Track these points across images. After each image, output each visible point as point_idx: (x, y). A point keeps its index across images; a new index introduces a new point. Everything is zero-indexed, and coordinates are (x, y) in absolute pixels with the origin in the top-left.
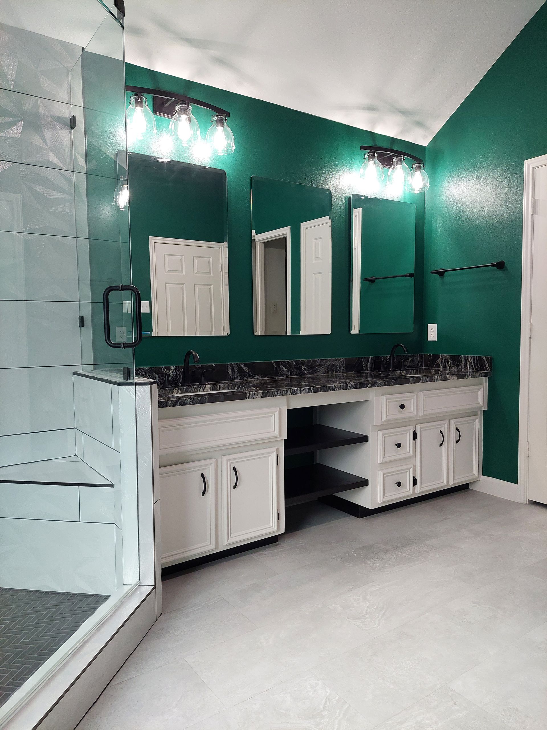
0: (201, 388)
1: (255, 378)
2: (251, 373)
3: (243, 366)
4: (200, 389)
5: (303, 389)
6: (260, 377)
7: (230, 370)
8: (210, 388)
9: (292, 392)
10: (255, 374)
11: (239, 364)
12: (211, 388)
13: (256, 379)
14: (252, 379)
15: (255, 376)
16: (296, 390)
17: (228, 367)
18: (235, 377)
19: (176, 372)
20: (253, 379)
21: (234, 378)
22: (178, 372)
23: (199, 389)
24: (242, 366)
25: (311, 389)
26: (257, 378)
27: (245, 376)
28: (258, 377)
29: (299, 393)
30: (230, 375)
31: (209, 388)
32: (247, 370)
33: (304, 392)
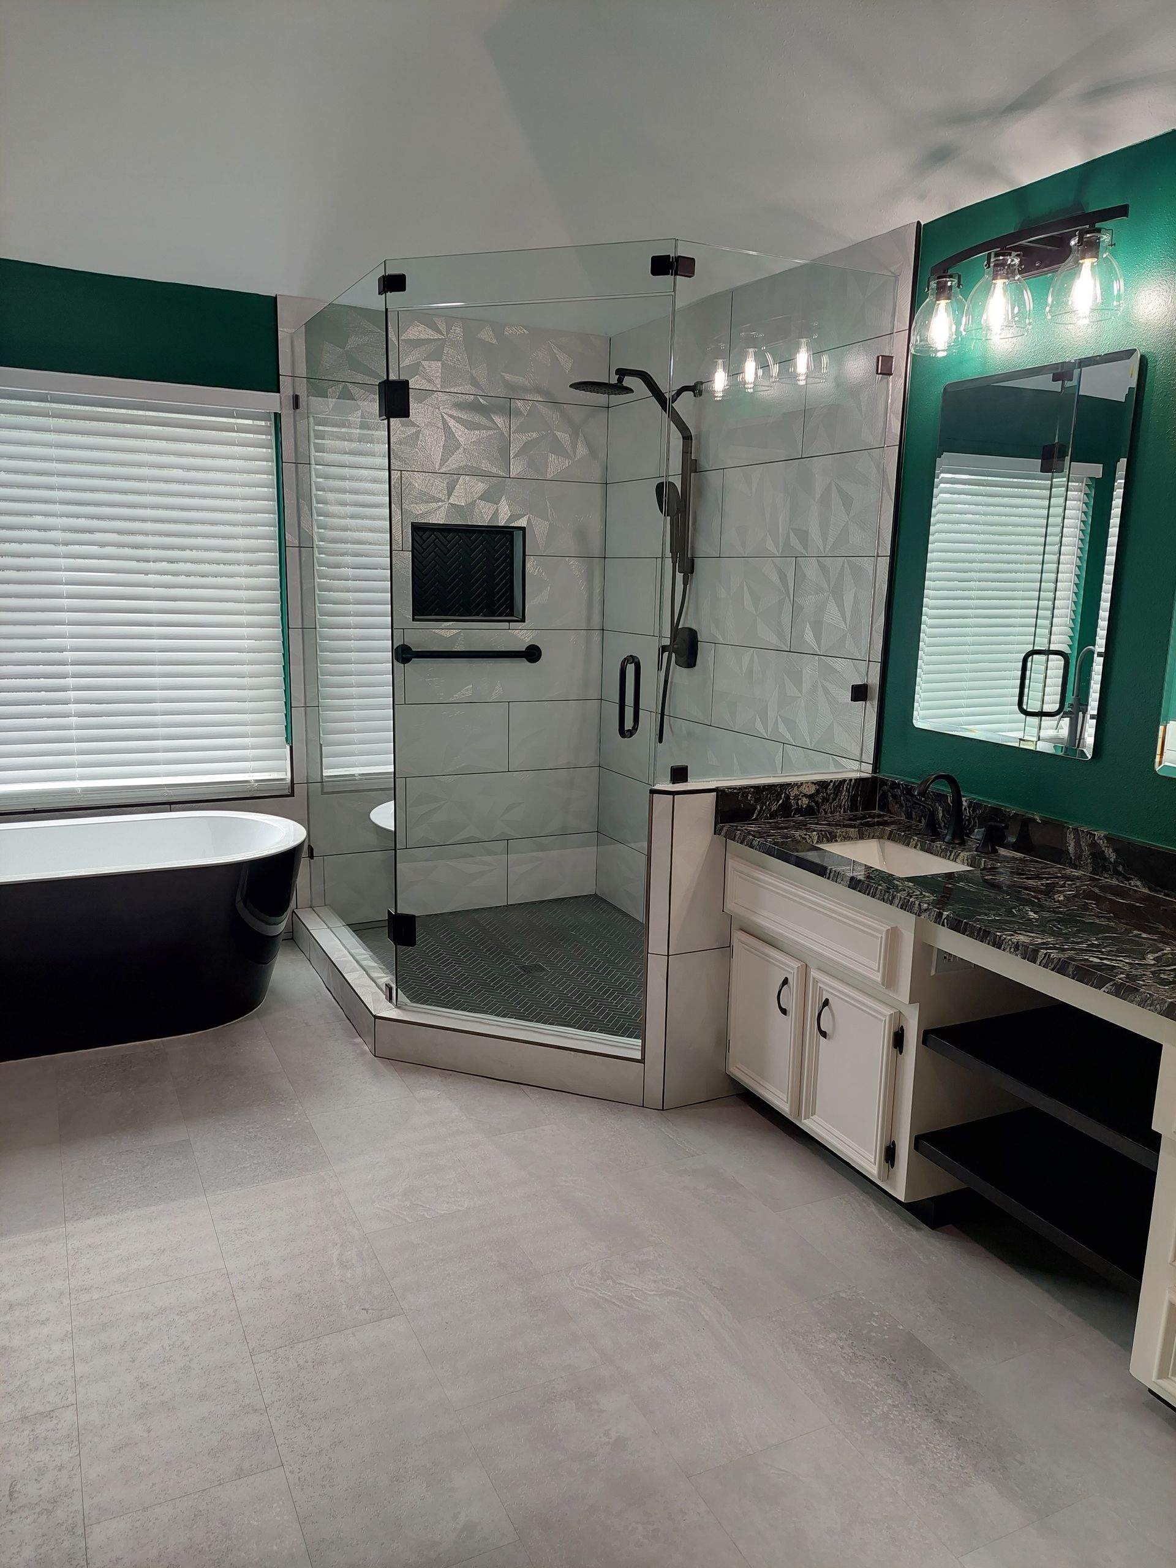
0: (953, 854)
1: (1130, 884)
2: (1121, 867)
3: (1103, 842)
4: (951, 855)
5: (926, 909)
6: (1144, 887)
7: (1072, 844)
8: (967, 860)
9: (901, 902)
10: (1131, 874)
11: (1095, 834)
12: (969, 860)
13: (1133, 886)
14: (1122, 882)
15: (1132, 879)
16: (911, 903)
17: (1068, 835)
18: (1082, 863)
19: (969, 813)
20: (1126, 884)
21: (1078, 863)
22: (973, 813)
23: (949, 854)
24: (1101, 841)
25: (943, 918)
26: (1136, 886)
27: (1105, 869)
28: (1139, 883)
29: (915, 912)
30: (1071, 855)
31: (966, 858)
32: (1112, 855)
33: (926, 914)
